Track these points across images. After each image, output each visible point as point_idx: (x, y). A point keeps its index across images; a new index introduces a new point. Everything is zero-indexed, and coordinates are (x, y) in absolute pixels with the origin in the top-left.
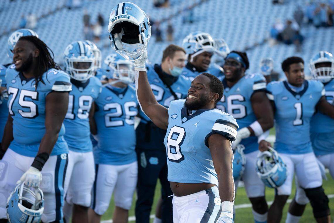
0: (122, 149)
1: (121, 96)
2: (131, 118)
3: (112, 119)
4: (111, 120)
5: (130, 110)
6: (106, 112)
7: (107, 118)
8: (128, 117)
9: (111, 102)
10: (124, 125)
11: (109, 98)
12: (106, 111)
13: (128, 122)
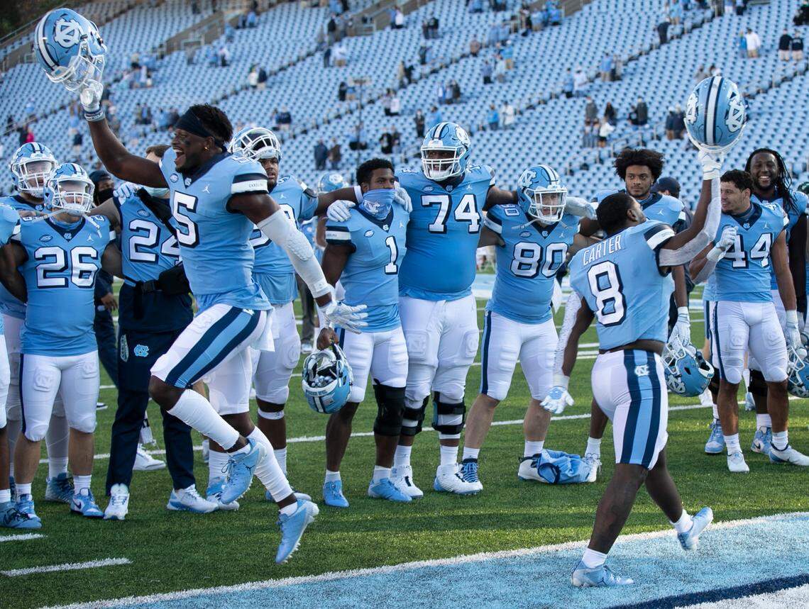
0: (58, 326)
1: (68, 236)
2: (82, 274)
3: (48, 274)
4: (45, 277)
5: (81, 261)
6: (38, 262)
7: (41, 273)
8: (76, 272)
9: (48, 244)
10: (67, 285)
11: (45, 238)
12: (39, 259)
13: (76, 280)
